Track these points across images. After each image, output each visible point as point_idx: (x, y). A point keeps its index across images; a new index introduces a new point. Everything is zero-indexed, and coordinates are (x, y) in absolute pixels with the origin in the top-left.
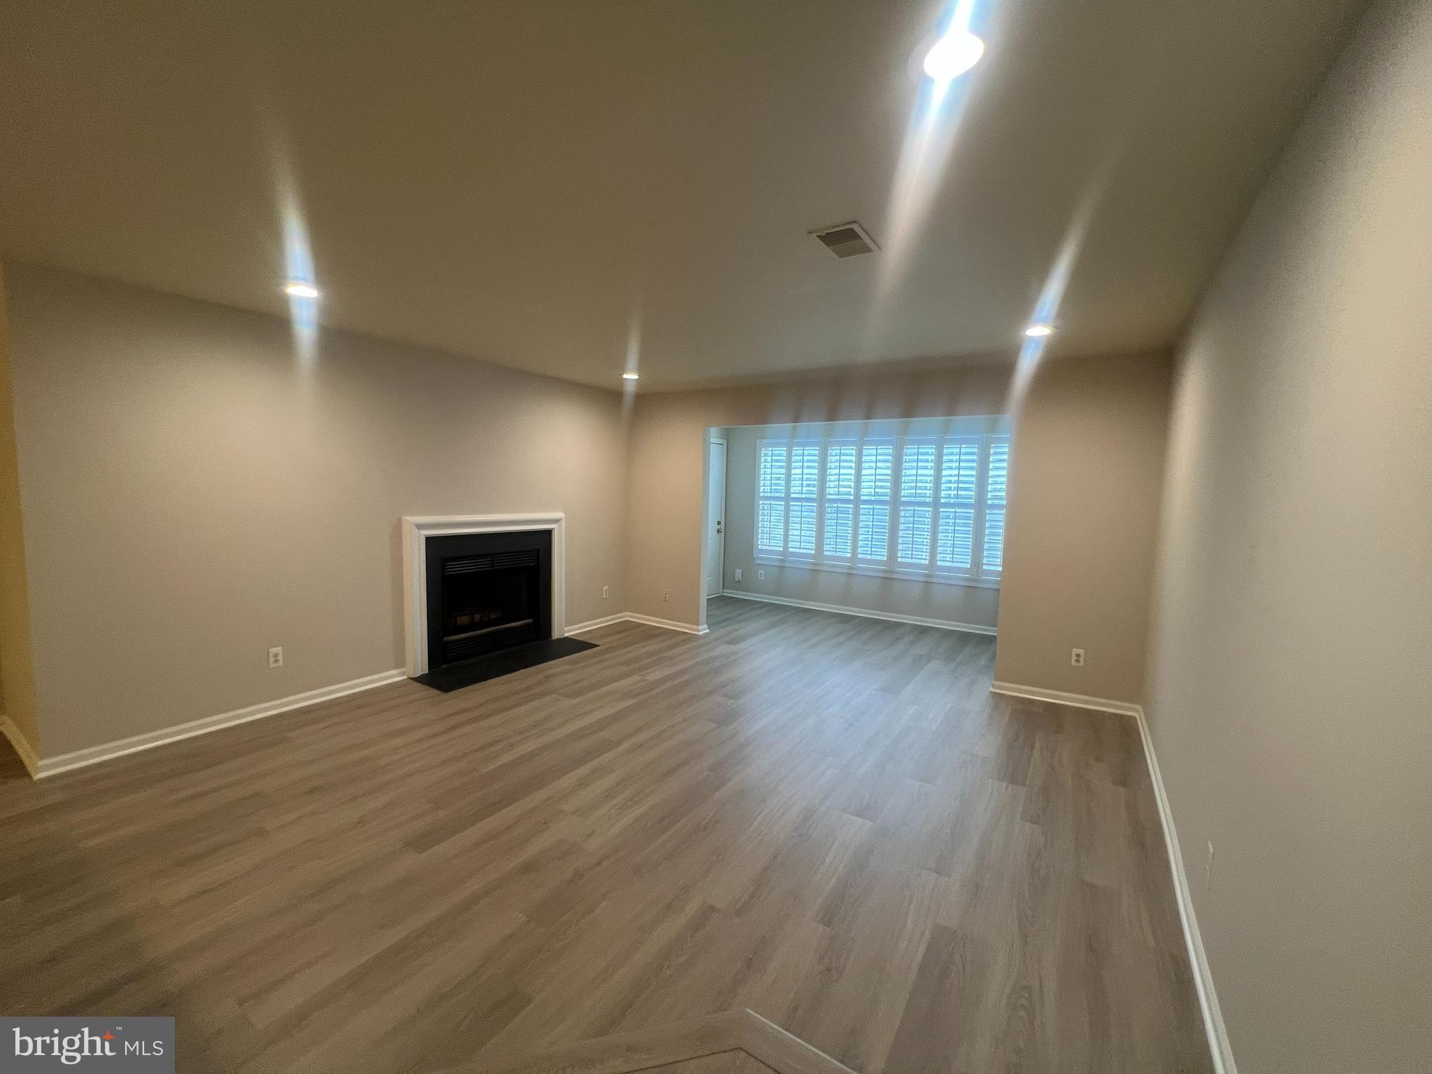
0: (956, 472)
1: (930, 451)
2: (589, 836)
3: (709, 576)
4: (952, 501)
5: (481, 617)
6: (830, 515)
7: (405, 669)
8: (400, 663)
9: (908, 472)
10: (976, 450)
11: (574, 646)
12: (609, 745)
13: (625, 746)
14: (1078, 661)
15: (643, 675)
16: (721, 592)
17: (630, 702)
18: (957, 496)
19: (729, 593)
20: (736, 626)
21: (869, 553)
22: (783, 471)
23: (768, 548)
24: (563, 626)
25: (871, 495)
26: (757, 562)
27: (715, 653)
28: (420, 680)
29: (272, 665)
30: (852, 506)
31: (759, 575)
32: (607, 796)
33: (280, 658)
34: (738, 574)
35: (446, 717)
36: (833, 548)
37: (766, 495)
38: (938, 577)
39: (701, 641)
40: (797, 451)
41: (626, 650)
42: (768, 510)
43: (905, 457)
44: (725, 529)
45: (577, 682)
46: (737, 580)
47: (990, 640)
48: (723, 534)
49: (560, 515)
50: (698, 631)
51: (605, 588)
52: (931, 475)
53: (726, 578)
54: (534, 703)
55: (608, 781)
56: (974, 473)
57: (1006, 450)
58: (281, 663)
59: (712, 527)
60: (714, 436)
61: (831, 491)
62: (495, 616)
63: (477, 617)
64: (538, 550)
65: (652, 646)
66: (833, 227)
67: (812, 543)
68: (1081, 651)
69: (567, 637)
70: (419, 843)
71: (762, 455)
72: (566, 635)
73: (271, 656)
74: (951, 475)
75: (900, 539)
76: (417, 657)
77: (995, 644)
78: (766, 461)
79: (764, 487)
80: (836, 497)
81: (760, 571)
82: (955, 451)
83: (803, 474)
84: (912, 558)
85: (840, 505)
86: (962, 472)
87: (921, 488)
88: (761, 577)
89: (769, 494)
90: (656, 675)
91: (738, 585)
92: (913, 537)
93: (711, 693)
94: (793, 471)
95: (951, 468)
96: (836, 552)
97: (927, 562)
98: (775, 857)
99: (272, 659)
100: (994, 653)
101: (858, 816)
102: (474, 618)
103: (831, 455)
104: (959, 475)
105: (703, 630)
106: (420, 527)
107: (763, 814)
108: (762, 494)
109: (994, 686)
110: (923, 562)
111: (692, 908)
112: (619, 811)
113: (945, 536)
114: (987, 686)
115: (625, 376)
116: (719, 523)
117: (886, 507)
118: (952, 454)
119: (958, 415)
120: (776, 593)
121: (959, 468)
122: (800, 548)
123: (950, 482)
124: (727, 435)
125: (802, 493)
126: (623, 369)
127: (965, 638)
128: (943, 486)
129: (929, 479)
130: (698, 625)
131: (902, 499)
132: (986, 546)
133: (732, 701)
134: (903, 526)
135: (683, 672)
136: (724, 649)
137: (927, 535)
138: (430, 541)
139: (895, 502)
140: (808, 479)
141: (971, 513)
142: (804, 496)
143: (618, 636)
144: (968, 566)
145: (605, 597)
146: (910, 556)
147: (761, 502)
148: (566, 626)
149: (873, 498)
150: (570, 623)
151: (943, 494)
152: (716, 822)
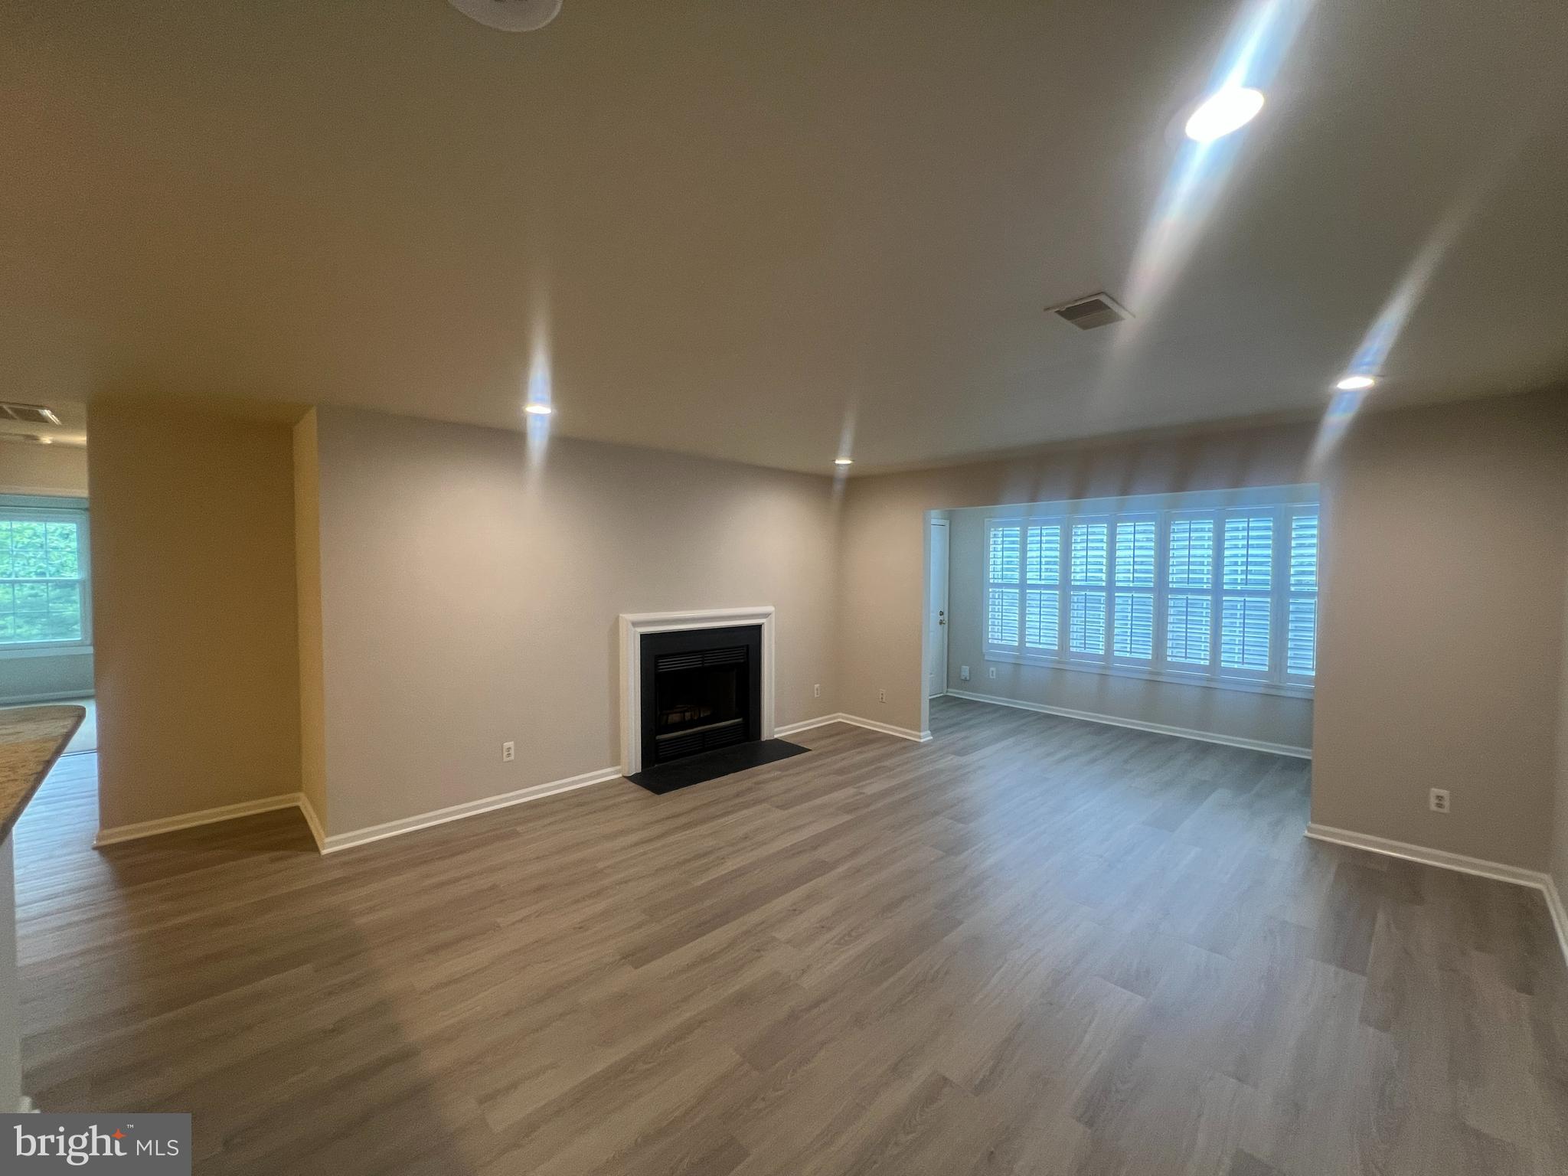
0: (1244, 552)
1: (1207, 526)
2: (804, 972)
3: (931, 674)
4: (1239, 588)
5: (691, 716)
6: (1076, 605)
7: (618, 768)
8: (615, 760)
9: (1178, 553)
10: (1271, 524)
11: (785, 749)
12: (823, 868)
13: (841, 869)
14: (1440, 805)
15: (859, 787)
16: (945, 691)
17: (847, 817)
18: (1246, 582)
19: (953, 693)
20: (963, 734)
21: (1128, 650)
22: (1017, 554)
23: (1000, 642)
24: (773, 728)
25: (1129, 581)
26: (986, 658)
27: (942, 764)
28: (633, 779)
29: (506, 759)
30: (1104, 594)
31: (991, 673)
32: (824, 927)
33: (512, 752)
34: (965, 671)
35: (657, 822)
36: (1081, 643)
37: (996, 581)
38: (1224, 681)
39: (922, 750)
40: (1033, 531)
41: (838, 757)
42: (999, 598)
43: (1172, 535)
44: (949, 620)
45: (789, 790)
46: (963, 678)
47: (1304, 765)
48: (946, 626)
49: (770, 609)
50: (920, 737)
51: (817, 686)
52: (1209, 556)
53: (951, 674)
54: (746, 812)
55: (823, 909)
56: (1269, 552)
57: (1315, 523)
58: (512, 757)
59: (934, 617)
60: (935, 517)
61: (1077, 576)
62: (706, 714)
63: (688, 715)
64: (748, 645)
65: (869, 753)
66: (1076, 301)
67: (1055, 637)
68: (1444, 793)
69: (776, 740)
70: (636, 956)
71: (991, 536)
72: (776, 736)
73: (504, 750)
74: (1236, 556)
75: (1169, 633)
76: (632, 759)
77: (1310, 771)
78: (995, 543)
79: (994, 573)
80: (1083, 583)
81: (992, 669)
82: (1241, 525)
83: (1041, 557)
84: (1186, 657)
85: (1088, 593)
86: (1251, 552)
87: (1194, 572)
88: (992, 675)
89: (1000, 581)
90: (873, 788)
91: (965, 683)
92: (1186, 632)
93: (936, 813)
94: (1029, 554)
95: (1236, 547)
96: (1085, 648)
97: (1207, 663)
98: (1020, 1025)
99: (505, 754)
100: (1310, 780)
101: (1124, 987)
102: (684, 716)
103: (1076, 535)
104: (1247, 556)
105: (925, 736)
106: (635, 624)
107: (1002, 970)
108: (991, 581)
109: (1310, 830)
110: (1202, 662)
111: (920, 1075)
112: (836, 946)
113: (1231, 631)
114: (1299, 829)
115: (837, 462)
116: (942, 614)
117: (1149, 595)
118: (1237, 529)
119: (1244, 486)
120: (1013, 696)
121: (1248, 547)
122: (1040, 643)
123: (1236, 564)
124: (950, 517)
125: (1040, 579)
126: (835, 454)
127: (1264, 761)
128: (1226, 569)
129: (1206, 560)
130: (920, 731)
131: (1171, 585)
132: (1290, 644)
133: (961, 825)
134: (1172, 617)
135: (905, 785)
136: (949, 761)
137: (1206, 630)
138: (644, 637)
139: (1161, 588)
140: (1047, 563)
141: (1268, 602)
142: (1043, 582)
143: (831, 740)
144: (1266, 669)
145: (816, 696)
146: (1184, 655)
147: (990, 590)
148: (776, 727)
149: (1131, 585)
150: (780, 723)
151: (1226, 578)
152: (946, 973)
